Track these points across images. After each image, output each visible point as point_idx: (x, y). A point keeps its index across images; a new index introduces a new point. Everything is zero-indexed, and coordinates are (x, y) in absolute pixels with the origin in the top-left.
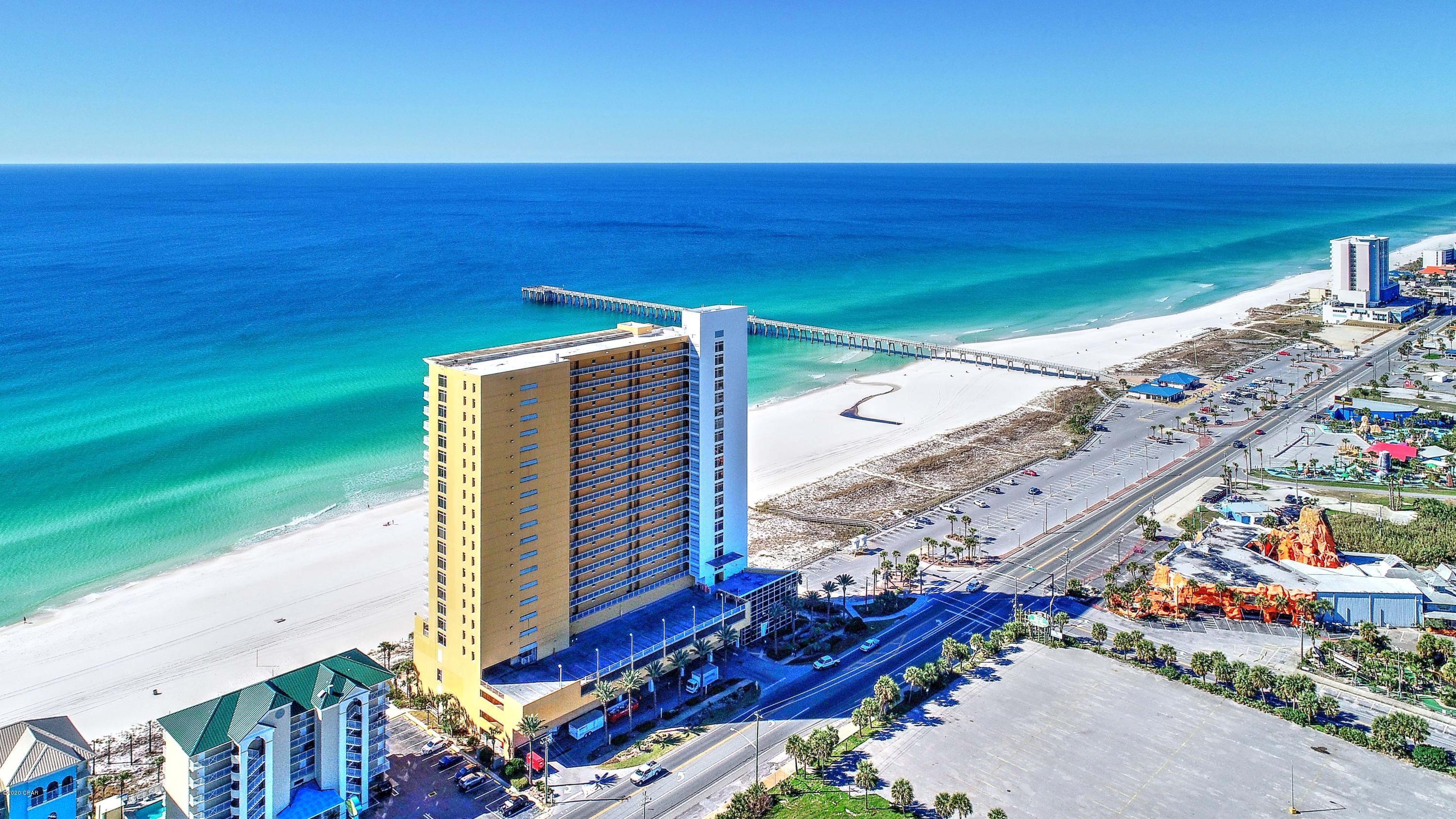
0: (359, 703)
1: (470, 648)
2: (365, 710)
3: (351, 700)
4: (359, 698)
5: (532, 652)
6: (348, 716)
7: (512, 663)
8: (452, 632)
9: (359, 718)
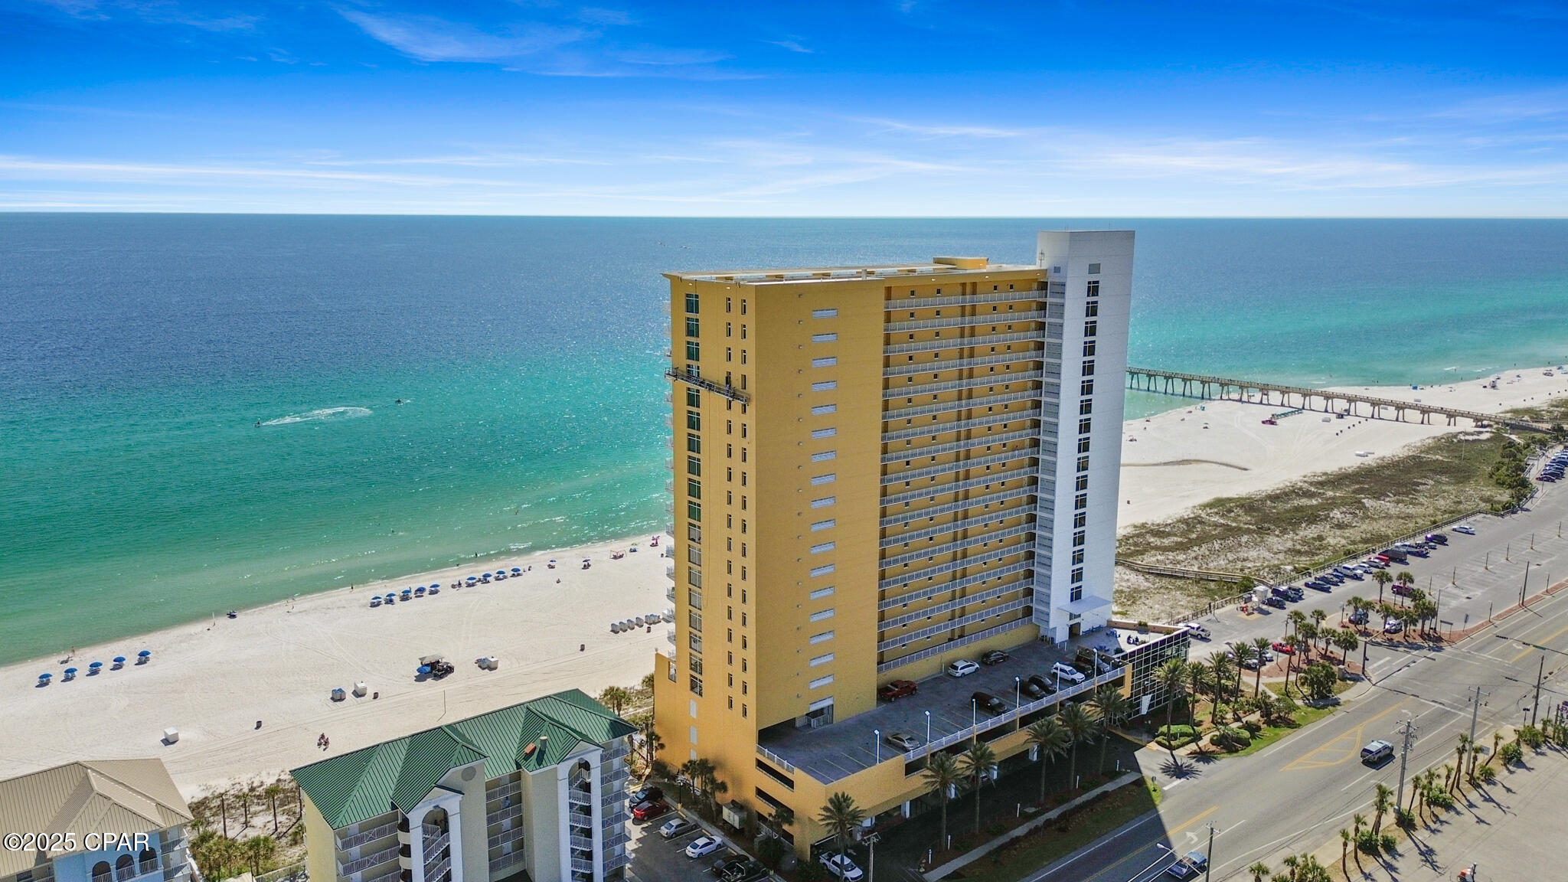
0: (586, 766)
1: (739, 699)
2: (595, 778)
3: (575, 761)
4: (587, 758)
5: (825, 711)
6: (570, 784)
7: (798, 724)
8: (713, 677)
9: (587, 787)
